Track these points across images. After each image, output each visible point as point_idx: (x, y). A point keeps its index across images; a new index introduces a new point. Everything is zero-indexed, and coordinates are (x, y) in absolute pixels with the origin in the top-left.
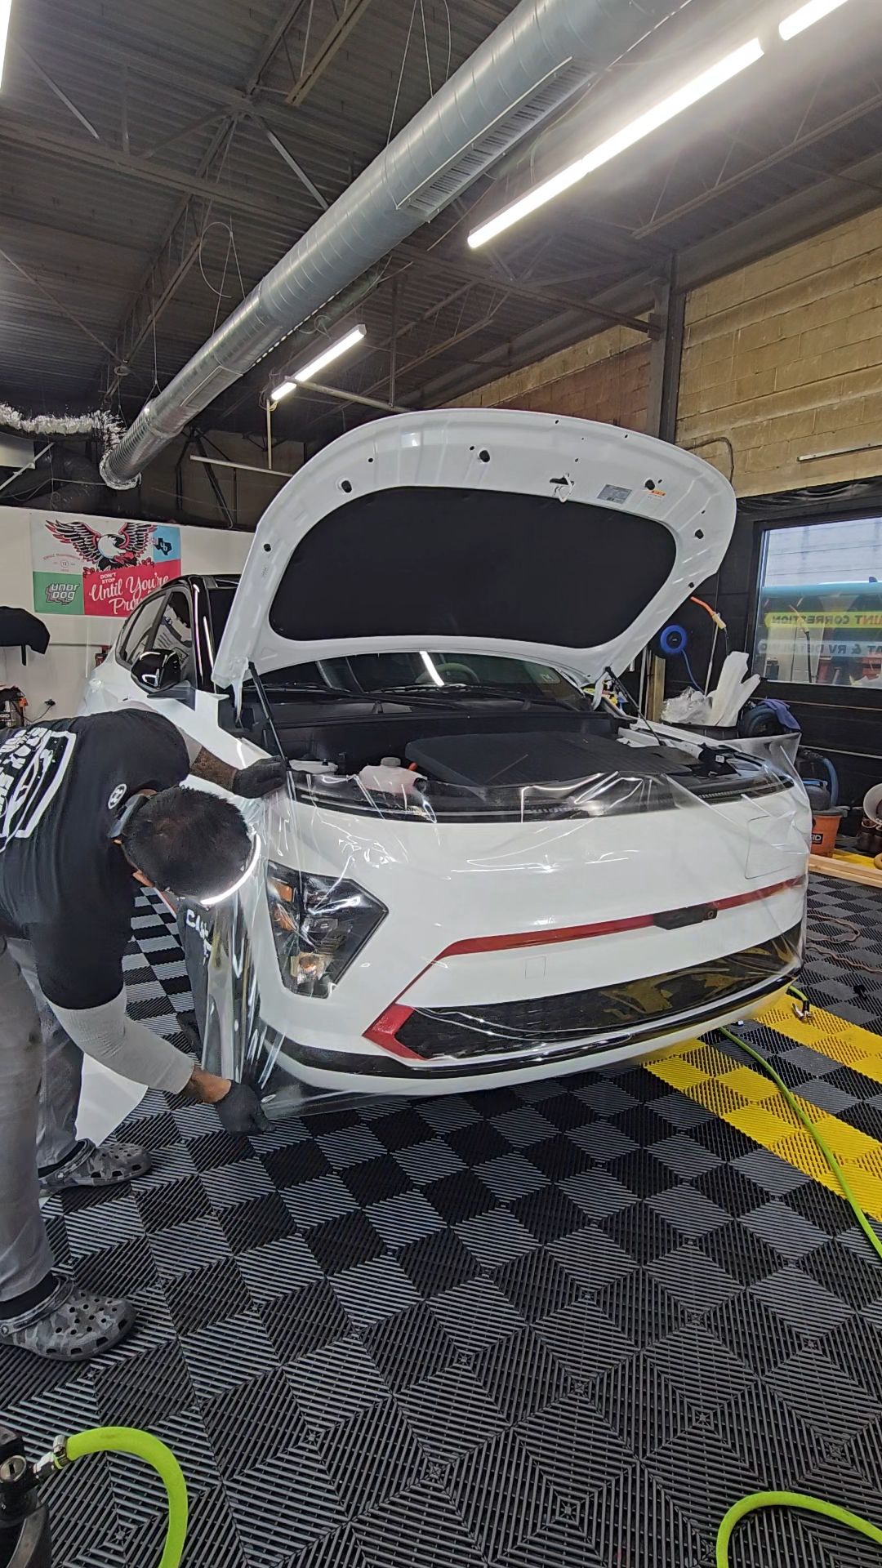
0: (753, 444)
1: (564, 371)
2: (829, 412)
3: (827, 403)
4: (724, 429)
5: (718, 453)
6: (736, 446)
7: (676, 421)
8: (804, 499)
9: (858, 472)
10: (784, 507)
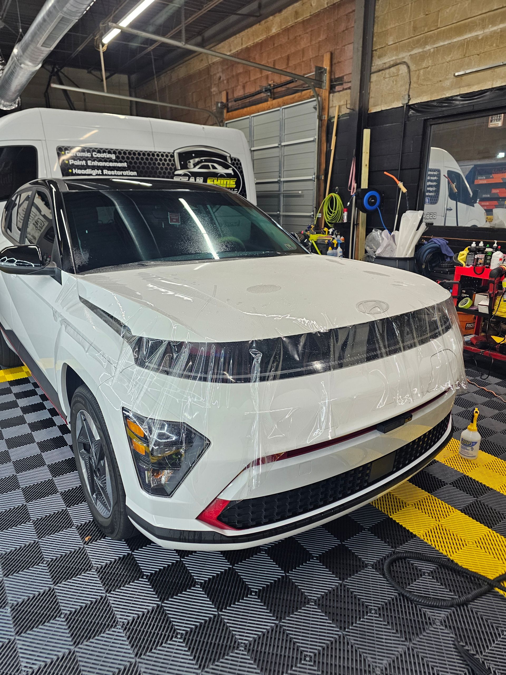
0: (424, 65)
1: (297, 19)
2: (476, 40)
3: (474, 34)
4: (405, 56)
5: (400, 72)
6: (413, 68)
7: (372, 51)
8: (457, 102)
9: (494, 83)
10: (444, 109)
